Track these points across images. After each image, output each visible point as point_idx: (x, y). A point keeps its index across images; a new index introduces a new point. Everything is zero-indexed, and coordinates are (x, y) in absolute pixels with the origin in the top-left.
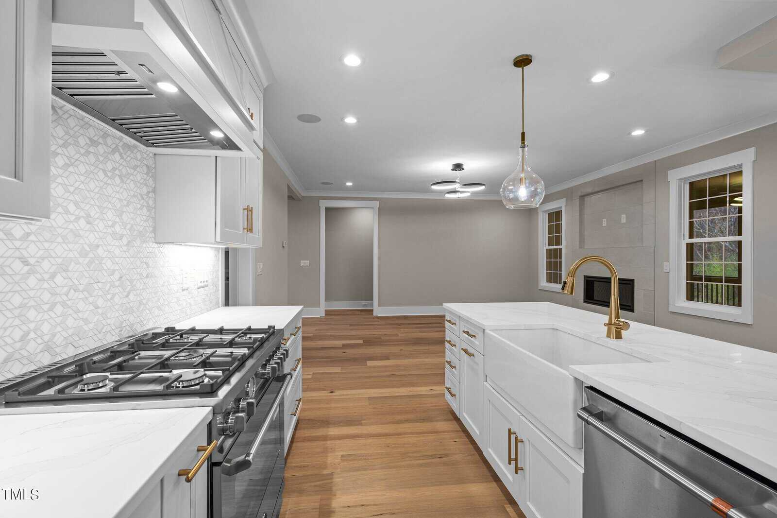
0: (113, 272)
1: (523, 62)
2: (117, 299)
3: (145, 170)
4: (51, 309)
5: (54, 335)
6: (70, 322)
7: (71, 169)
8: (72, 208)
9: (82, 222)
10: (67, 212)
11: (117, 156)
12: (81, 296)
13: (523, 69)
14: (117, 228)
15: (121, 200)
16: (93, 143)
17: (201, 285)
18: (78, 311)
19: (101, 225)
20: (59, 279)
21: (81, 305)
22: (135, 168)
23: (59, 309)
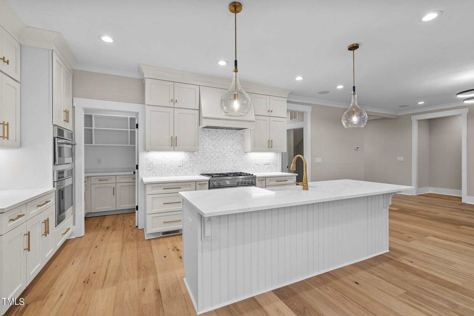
0: (230, 159)
1: (354, 48)
2: (231, 164)
3: (240, 135)
4: (216, 164)
5: (216, 169)
6: (219, 167)
7: (220, 140)
8: (220, 147)
9: (222, 150)
10: (219, 148)
11: (231, 135)
12: (222, 163)
13: (354, 51)
14: (231, 150)
15: (232, 144)
16: (224, 134)
17: (265, 164)
18: (221, 165)
19: (227, 150)
20: (217, 160)
21: (222, 164)
22: (237, 136)
23: (217, 165)
